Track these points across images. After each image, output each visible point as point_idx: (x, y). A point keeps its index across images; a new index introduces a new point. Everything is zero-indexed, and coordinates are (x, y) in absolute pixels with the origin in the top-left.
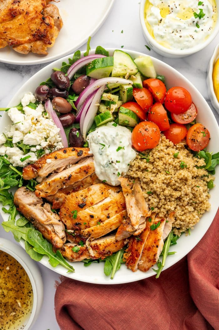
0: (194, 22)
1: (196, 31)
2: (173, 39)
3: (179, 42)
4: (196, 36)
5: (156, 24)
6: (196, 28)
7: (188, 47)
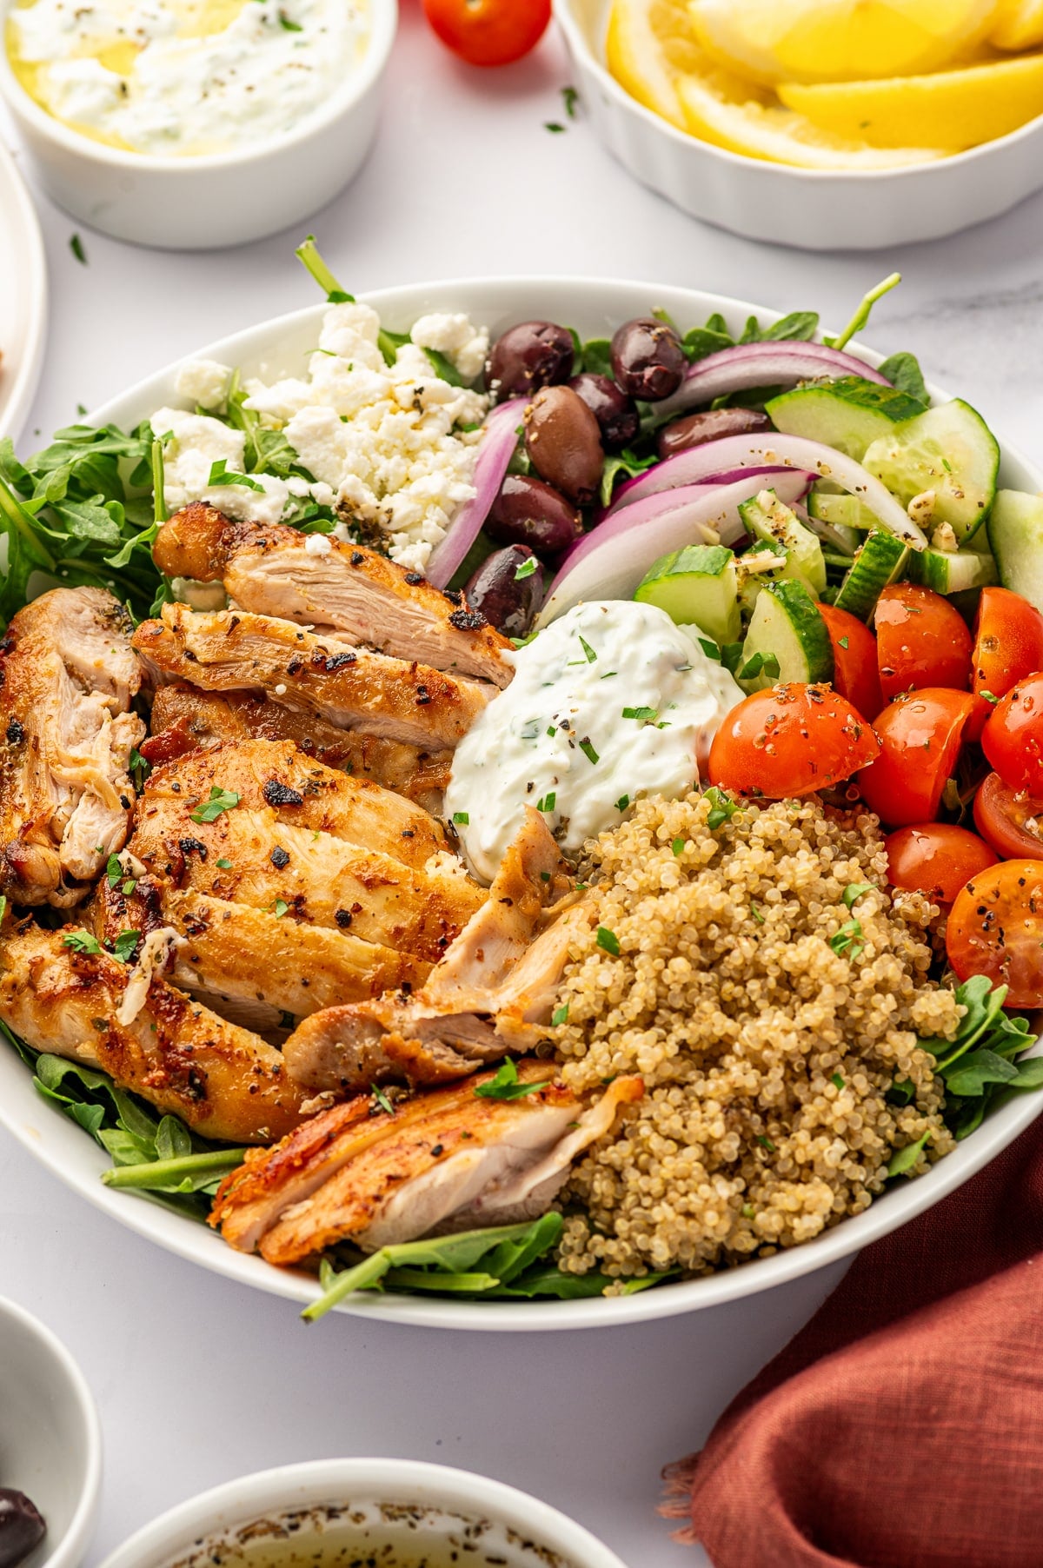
0: (264, 19)
1: (298, 45)
2: (225, 117)
3: (258, 110)
4: (307, 56)
5: (110, 108)
6: (293, 37)
7: (308, 108)
